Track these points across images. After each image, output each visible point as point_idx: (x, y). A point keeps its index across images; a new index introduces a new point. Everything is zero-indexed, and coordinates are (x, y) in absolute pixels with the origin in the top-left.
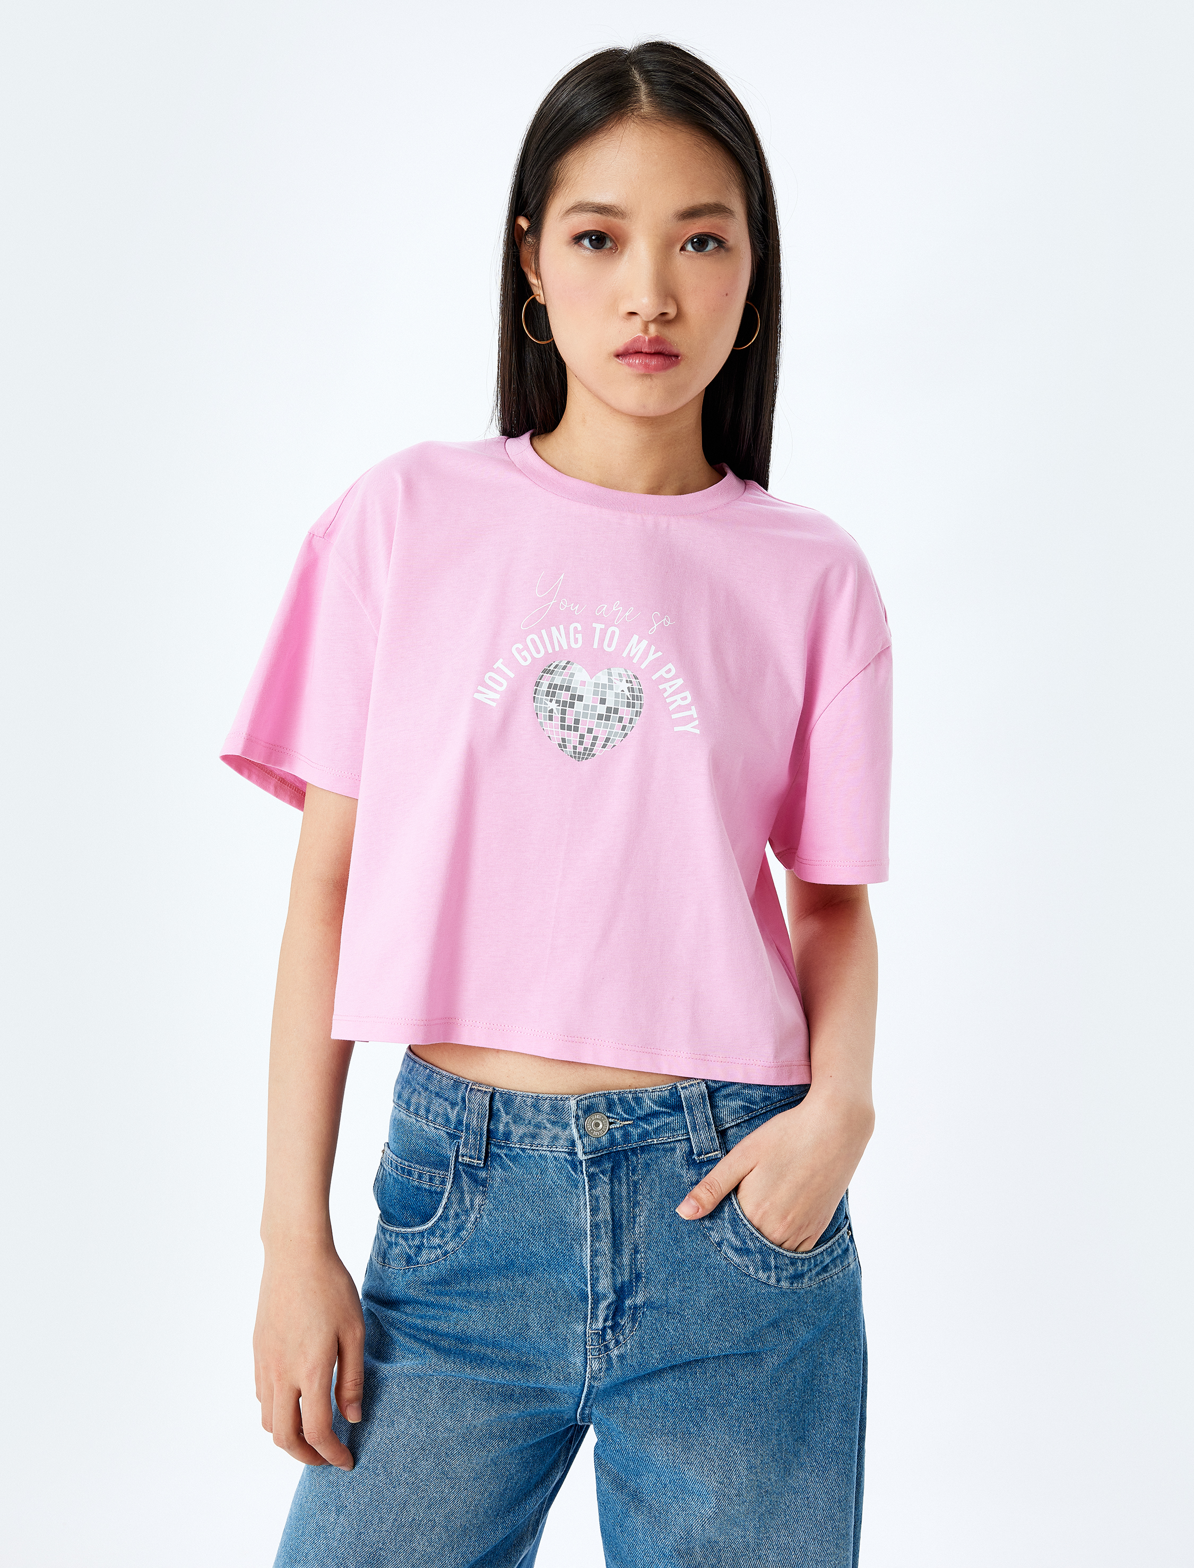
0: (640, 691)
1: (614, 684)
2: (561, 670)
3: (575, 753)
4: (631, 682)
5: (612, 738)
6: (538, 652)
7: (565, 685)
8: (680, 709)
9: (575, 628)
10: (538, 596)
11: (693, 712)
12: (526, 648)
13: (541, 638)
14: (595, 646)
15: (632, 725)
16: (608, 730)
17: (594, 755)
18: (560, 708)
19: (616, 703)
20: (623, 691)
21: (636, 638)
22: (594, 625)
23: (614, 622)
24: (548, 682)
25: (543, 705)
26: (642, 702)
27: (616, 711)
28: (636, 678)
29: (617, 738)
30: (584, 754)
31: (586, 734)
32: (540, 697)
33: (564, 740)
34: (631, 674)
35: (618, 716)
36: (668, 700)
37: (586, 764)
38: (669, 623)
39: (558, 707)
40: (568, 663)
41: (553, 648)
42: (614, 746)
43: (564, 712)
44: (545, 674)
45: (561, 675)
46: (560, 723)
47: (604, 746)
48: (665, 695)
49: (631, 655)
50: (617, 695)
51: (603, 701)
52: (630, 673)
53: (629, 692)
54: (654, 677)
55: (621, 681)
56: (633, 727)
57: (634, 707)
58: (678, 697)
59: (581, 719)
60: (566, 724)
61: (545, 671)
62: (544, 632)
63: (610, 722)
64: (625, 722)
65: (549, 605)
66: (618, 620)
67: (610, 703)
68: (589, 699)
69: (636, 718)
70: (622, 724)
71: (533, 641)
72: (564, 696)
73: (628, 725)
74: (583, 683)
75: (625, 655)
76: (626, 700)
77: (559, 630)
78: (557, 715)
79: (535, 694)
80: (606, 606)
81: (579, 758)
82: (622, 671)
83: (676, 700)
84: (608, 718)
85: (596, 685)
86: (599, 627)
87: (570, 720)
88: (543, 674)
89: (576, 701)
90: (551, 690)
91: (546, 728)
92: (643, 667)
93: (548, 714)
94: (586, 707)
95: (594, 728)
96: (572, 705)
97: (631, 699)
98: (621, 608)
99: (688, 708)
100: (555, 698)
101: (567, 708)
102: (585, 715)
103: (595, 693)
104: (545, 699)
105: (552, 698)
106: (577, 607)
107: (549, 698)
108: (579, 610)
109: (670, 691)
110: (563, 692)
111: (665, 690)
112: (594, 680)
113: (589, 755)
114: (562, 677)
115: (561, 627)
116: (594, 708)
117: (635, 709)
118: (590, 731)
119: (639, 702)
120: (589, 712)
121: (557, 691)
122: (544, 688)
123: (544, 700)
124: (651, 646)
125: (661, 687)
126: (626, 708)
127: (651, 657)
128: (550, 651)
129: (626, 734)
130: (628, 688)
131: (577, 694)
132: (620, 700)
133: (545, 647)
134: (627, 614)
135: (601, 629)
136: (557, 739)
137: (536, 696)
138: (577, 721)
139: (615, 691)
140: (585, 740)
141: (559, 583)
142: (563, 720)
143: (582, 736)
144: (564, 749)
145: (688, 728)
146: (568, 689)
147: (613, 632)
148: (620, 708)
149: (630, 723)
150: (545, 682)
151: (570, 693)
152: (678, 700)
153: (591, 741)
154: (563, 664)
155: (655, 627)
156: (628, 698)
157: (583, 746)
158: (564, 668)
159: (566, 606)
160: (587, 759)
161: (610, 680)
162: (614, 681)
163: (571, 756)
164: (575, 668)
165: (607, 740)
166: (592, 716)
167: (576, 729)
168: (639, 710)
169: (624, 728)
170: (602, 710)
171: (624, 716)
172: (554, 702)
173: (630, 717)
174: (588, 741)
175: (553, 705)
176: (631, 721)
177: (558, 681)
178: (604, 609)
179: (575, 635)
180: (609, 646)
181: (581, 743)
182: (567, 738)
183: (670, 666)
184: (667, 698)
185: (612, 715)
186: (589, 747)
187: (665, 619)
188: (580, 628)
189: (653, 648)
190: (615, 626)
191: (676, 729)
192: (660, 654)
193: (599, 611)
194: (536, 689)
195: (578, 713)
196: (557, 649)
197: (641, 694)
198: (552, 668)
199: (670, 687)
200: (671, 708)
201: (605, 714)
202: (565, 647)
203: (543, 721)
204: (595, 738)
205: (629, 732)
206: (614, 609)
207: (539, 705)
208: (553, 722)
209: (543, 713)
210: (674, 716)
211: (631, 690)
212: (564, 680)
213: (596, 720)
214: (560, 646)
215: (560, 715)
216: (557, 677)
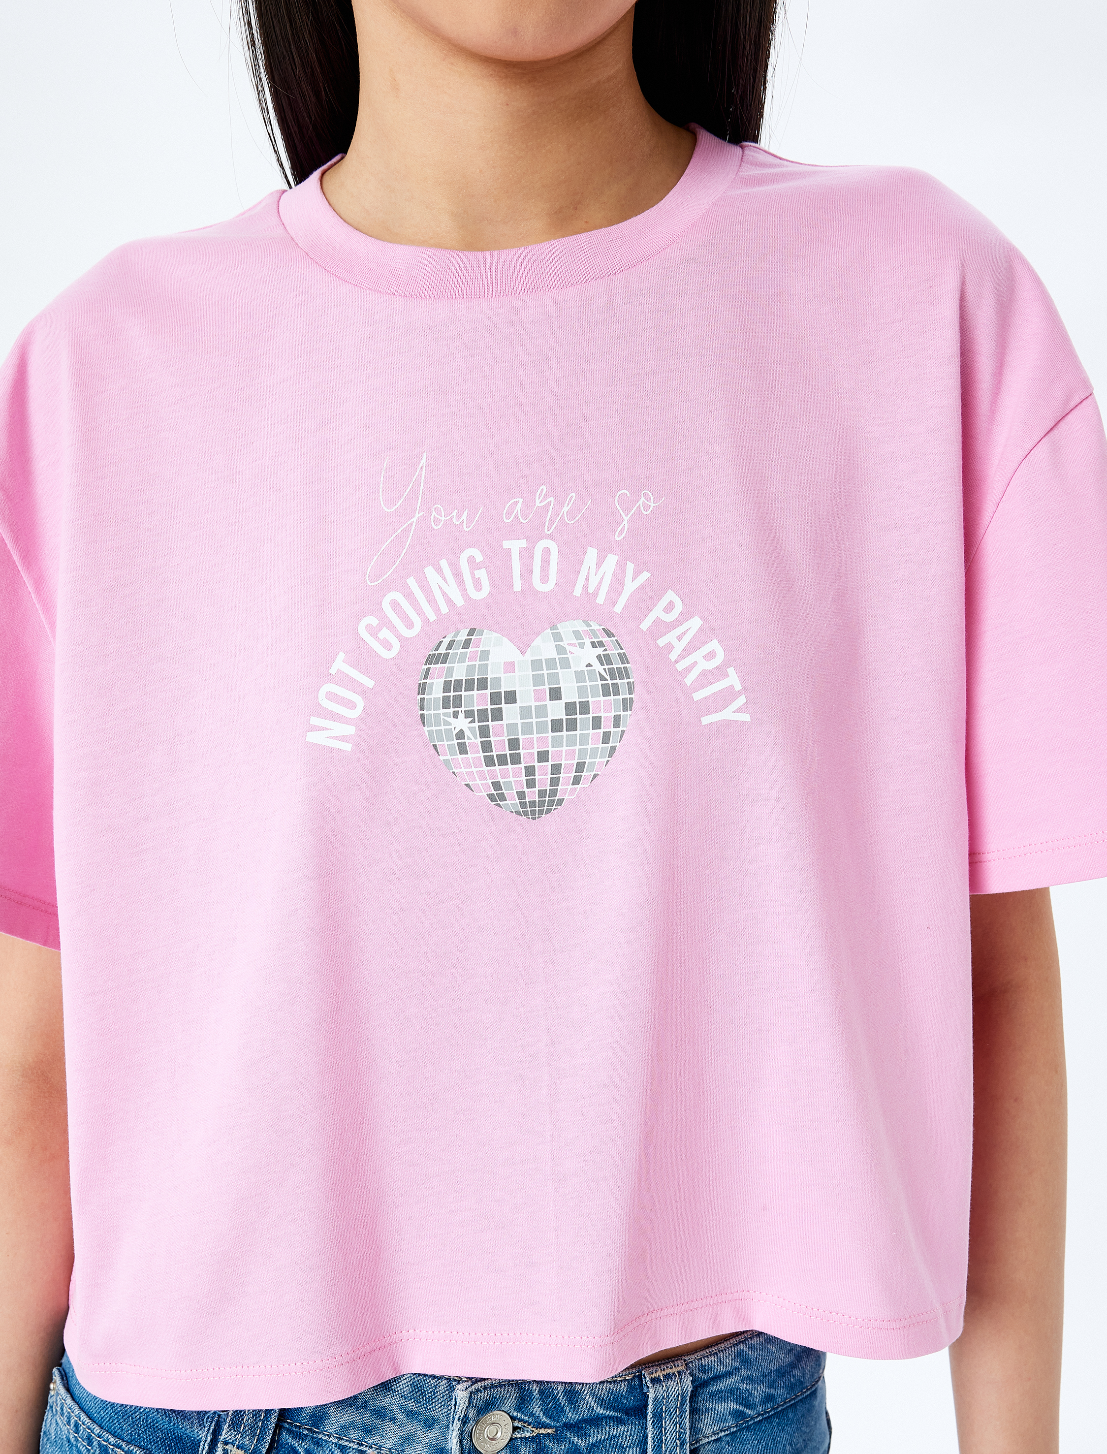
0: (623, 658)
1: (569, 655)
2: (461, 650)
3: (523, 805)
4: (601, 644)
5: (587, 761)
6: (410, 625)
7: (476, 678)
8: (706, 678)
9: (471, 559)
10: (386, 510)
11: (733, 680)
12: (386, 622)
13: (409, 596)
14: (517, 586)
15: (620, 729)
16: (578, 747)
17: (560, 802)
18: (476, 724)
19: (581, 691)
20: (589, 665)
21: (592, 554)
22: (506, 544)
23: (543, 531)
24: (443, 680)
25: (443, 727)
26: (631, 680)
27: (585, 708)
28: (609, 634)
29: (597, 760)
30: (542, 804)
31: (536, 764)
32: (432, 712)
33: (497, 785)
34: (599, 627)
35: (590, 716)
36: (680, 666)
37: (549, 822)
38: (652, 505)
39: (472, 725)
40: (472, 632)
41: (437, 611)
42: (595, 776)
43: (484, 732)
44: (432, 666)
45: (462, 660)
46: (482, 755)
47: (576, 781)
48: (673, 656)
49: (591, 590)
50: (579, 676)
51: (555, 694)
52: (595, 627)
53: (602, 664)
54: (645, 625)
55: (582, 646)
56: (623, 732)
57: (617, 693)
58: (697, 656)
59: (521, 737)
60: (494, 754)
61: (432, 659)
62: (411, 582)
63: (578, 732)
64: (607, 726)
65: (411, 524)
66: (550, 525)
67: (570, 695)
68: (527, 696)
69: (625, 713)
70: (601, 731)
71: (395, 605)
72: (478, 700)
73: (612, 730)
74: (510, 667)
75: (578, 592)
76: (600, 683)
77: (439, 570)
78: (473, 740)
79: (422, 708)
80: (521, 500)
81: (533, 813)
82: (580, 626)
83: (696, 663)
84: (572, 725)
85: (536, 664)
86: (515, 546)
87: (500, 745)
88: (428, 666)
89: (503, 706)
90: (452, 694)
91: (460, 770)
92: (618, 608)
93: (456, 742)
94: (525, 712)
95: (550, 749)
96: (498, 715)
97: (608, 677)
98: (552, 499)
99: (720, 672)
100: (463, 709)
101: (490, 723)
102: (527, 729)
103: (538, 680)
104: (444, 714)
105: (456, 709)
106: (464, 517)
107: (451, 710)
108: (469, 521)
109: (679, 647)
110: (475, 692)
111: (670, 647)
112: (529, 656)
113: (551, 803)
114: (467, 663)
115: (444, 563)
116: (542, 711)
117: (621, 697)
118: (543, 756)
119: (626, 681)
120: (534, 720)
121: (463, 693)
122: (437, 692)
123: (442, 717)
124: (625, 564)
125: (661, 642)
126: (602, 698)
127: (630, 587)
128: (432, 617)
129: (613, 749)
130: (599, 657)
131: (503, 690)
132: (588, 684)
133: (420, 612)
134: (566, 509)
135: (521, 550)
136: (483, 786)
137: (424, 712)
138: (514, 744)
139: (573, 669)
140: (537, 777)
141: (420, 475)
142: (487, 747)
143: (530, 771)
144: (501, 803)
145: (729, 714)
146: (483, 684)
147: (546, 552)
148: (590, 699)
149: (617, 724)
150: (435, 681)
151: (488, 691)
152: (700, 663)
153: (549, 776)
154: (463, 636)
155: (625, 522)
156: (602, 678)
157: (536, 790)
158: (467, 644)
159: (443, 519)
160: (548, 811)
161: (561, 650)
162: (568, 648)
163: (518, 813)
164: (489, 640)
165: (580, 767)
166: (541, 728)
167: (516, 760)
168: (628, 696)
169: (606, 737)
170: (556, 710)
171: (603, 715)
172: (461, 716)
173: (613, 714)
174: (543, 777)
175: (462, 723)
176: (617, 721)
177: (460, 673)
178: (519, 507)
179: (473, 575)
180: (544, 579)
181: (531, 784)
182: (501, 781)
183: (670, 596)
184: (677, 661)
185: (578, 716)
186: (548, 788)
187: (643, 498)
188: (479, 558)
189: (630, 567)
190: (547, 537)
191: (706, 720)
192: (645, 575)
193: (509, 514)
194: (422, 700)
195: (512, 727)
196: (444, 609)
197: (626, 665)
198: (442, 650)
199: (679, 638)
200: (689, 680)
201: (564, 717)
202: (459, 602)
203: (449, 757)
204: (556, 769)
205: (618, 744)
206: (538, 504)
207: (434, 728)
208: (469, 755)
209: (446, 743)
210: (698, 696)
211: (605, 659)
212: (470, 669)
213: (550, 734)
214: (449, 602)
215: (479, 740)
216: (456, 665)
